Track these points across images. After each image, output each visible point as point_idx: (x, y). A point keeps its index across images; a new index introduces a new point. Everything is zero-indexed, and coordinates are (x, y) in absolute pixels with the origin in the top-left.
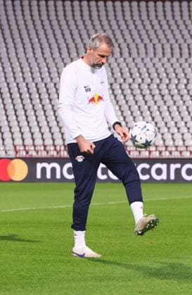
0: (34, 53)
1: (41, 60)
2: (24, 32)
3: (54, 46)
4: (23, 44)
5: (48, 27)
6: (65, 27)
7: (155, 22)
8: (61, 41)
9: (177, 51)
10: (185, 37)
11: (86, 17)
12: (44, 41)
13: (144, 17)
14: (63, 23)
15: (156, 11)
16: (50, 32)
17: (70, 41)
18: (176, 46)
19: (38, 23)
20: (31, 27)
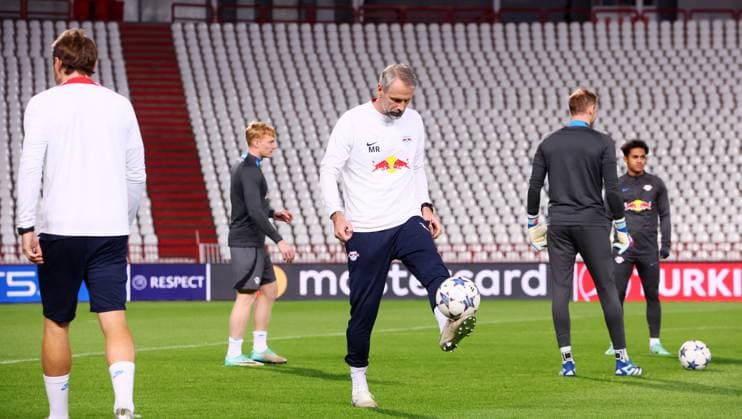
0: (294, 104)
1: (304, 114)
2: (278, 72)
3: (325, 93)
4: (278, 91)
5: (315, 64)
6: (340, 64)
7: (479, 56)
8: (335, 85)
9: (512, 99)
10: (525, 77)
11: (373, 48)
12: (309, 85)
13: (462, 48)
14: (338, 57)
15: (480, 38)
16: (318, 72)
17: (348, 85)
18: (511, 93)
19: (300, 58)
20: (289, 64)
